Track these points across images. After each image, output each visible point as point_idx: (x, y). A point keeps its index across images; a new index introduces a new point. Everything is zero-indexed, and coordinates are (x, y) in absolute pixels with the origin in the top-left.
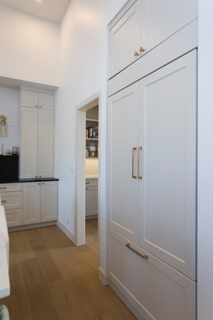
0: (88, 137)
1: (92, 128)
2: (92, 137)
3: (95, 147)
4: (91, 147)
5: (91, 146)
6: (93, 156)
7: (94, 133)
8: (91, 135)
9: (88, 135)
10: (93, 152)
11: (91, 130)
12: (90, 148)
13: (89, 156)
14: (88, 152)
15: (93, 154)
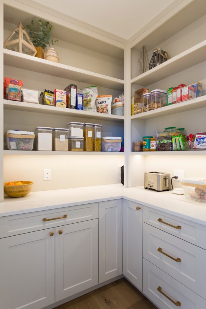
0: (67, 107)
1: (76, 87)
2: (76, 107)
3: (82, 131)
4: (72, 129)
5: (74, 127)
6: (78, 150)
7: (80, 99)
8: (73, 103)
9: (65, 102)
10: (79, 139)
11: (73, 91)
12: (70, 132)
13: (70, 150)
14: (67, 140)
15: (78, 145)
